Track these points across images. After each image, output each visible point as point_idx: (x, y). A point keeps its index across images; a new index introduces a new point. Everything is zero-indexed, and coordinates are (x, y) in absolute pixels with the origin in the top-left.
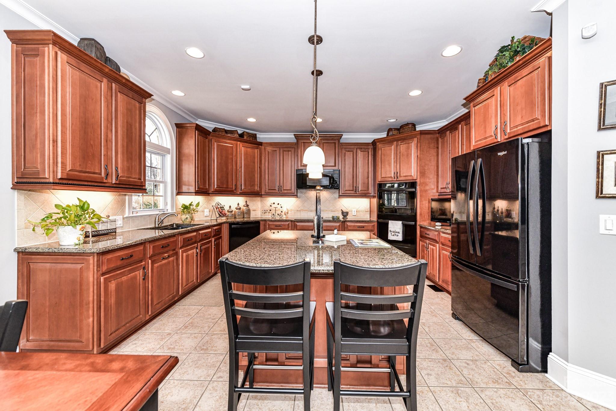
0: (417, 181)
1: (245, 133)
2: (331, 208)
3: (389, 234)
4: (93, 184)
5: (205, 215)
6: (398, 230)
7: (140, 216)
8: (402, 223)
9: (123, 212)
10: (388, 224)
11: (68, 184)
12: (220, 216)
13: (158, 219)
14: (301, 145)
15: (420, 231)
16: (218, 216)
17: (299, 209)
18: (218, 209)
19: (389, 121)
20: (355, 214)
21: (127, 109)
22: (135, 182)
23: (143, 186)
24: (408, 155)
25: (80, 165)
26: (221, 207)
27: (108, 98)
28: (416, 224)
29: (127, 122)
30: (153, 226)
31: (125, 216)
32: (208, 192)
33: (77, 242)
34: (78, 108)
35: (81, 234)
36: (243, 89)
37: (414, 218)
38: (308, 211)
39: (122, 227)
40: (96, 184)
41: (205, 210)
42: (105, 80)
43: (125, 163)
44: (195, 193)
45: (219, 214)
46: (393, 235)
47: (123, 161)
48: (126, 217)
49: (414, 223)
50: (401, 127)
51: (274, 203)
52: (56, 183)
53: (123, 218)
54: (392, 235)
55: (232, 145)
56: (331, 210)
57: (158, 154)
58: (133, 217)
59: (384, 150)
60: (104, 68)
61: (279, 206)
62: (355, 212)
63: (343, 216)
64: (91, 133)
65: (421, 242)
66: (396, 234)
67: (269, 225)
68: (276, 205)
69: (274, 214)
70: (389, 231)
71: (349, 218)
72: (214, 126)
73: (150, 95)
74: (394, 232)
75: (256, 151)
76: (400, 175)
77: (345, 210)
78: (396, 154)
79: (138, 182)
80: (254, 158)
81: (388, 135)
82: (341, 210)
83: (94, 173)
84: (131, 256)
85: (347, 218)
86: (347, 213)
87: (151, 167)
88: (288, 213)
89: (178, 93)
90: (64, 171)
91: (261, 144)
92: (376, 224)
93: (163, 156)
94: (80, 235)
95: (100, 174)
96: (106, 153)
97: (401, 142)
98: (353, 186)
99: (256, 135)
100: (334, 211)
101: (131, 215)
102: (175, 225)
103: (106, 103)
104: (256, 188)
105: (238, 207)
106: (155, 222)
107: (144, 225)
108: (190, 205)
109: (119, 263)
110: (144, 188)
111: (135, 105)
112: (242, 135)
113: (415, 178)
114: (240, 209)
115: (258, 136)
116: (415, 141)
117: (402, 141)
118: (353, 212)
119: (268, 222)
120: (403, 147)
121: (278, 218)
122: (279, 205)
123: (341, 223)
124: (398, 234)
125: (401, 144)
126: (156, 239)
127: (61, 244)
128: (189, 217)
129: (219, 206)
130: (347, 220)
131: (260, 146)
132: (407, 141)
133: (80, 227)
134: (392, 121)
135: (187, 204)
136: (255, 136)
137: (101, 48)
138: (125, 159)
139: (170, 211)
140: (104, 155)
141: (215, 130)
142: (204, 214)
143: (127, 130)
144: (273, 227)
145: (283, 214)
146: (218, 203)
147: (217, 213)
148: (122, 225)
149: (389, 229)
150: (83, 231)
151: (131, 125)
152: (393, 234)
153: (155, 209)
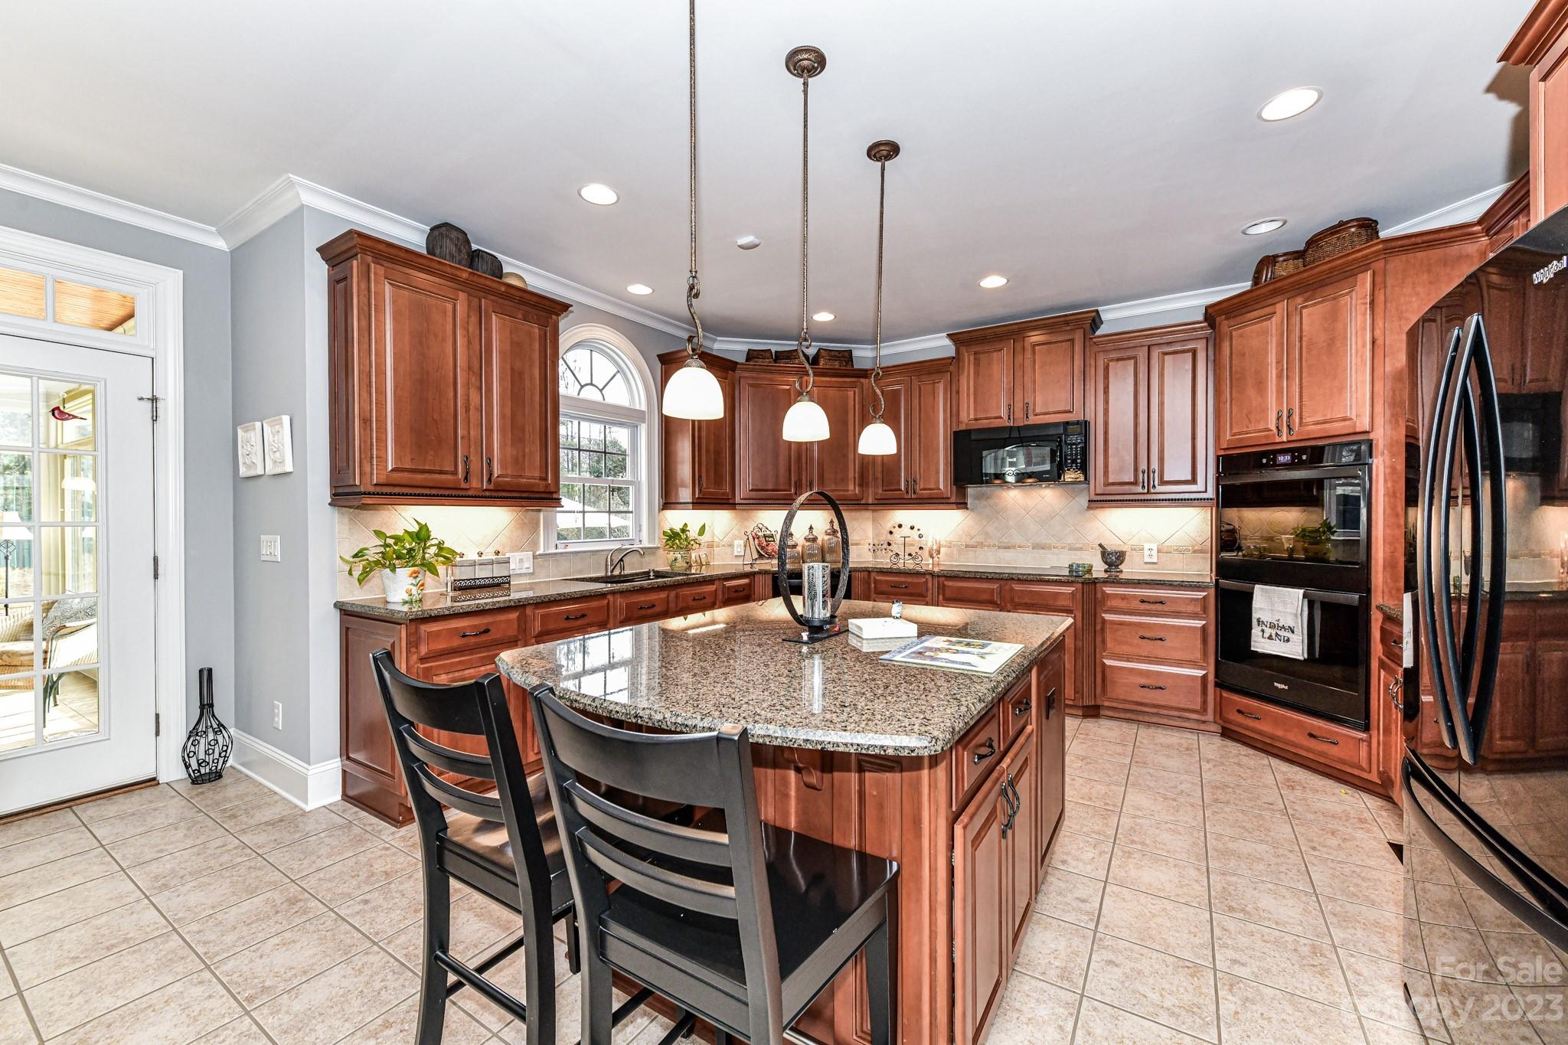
0: (1372, 436)
1: (823, 353)
2: (1070, 540)
3: (1256, 631)
4: (441, 492)
5: (736, 553)
6: (1289, 622)
7: (572, 553)
8: (1305, 596)
9: (534, 544)
10: (1249, 596)
11: (391, 494)
12: (761, 556)
13: (612, 560)
14: (969, 359)
15: (1382, 630)
16: (756, 556)
17: (972, 542)
18: (756, 540)
19: (1253, 231)
20: (1155, 560)
21: (513, 343)
22: (533, 485)
23: (552, 493)
24: (1334, 343)
25: (412, 459)
26: (765, 536)
27: (471, 329)
28: (1366, 603)
29: (512, 369)
30: (602, 574)
31: (538, 553)
32: (731, 501)
33: (407, 598)
34: (408, 357)
35: (412, 584)
36: (741, 247)
37: (1359, 577)
38: (999, 548)
39: (532, 574)
40: (447, 492)
41: (736, 542)
42: (462, 296)
43: (509, 449)
44: (693, 503)
45: (758, 552)
46: (1270, 638)
47: (503, 446)
48: (540, 555)
49: (1357, 596)
50: (1313, 242)
51: (900, 526)
52: (369, 494)
53: (535, 557)
54: (1267, 635)
55: (788, 387)
56: (1069, 544)
57: (621, 424)
58: (555, 554)
59: (1241, 336)
60: (458, 273)
61: (915, 534)
62: (1155, 553)
63: (1106, 563)
64: (434, 399)
65: (1383, 673)
66: (1282, 633)
67: (876, 581)
68: (906, 531)
69: (897, 555)
70: (1254, 622)
71: (1128, 570)
72: (745, 348)
73: (565, 307)
74: (1272, 626)
75: (851, 393)
76: (1301, 418)
77: (1112, 545)
78: (1286, 348)
79: (538, 485)
80: (846, 411)
81: (1256, 280)
82: (1100, 545)
83: (441, 472)
84: (487, 631)
85: (1121, 572)
86: (1121, 556)
87: (605, 453)
88: (938, 552)
89: (639, 290)
90: (381, 472)
91: (864, 374)
92: (1212, 591)
93: (634, 428)
94: (412, 587)
95: (455, 473)
96: (466, 433)
97: (1306, 300)
98: (1136, 470)
99: (850, 352)
100: (1081, 549)
101: (553, 551)
102: (652, 574)
103: (466, 339)
104: (851, 487)
105: (811, 536)
106: (607, 565)
107: (580, 572)
108: (683, 530)
109: (457, 642)
110: (555, 496)
111: (530, 334)
112: (815, 361)
113: (1364, 424)
114: (815, 540)
115: (855, 353)
116: (1364, 283)
117: (1308, 294)
118: (1147, 552)
119: (873, 575)
120: (1312, 315)
121: (910, 565)
122: (916, 529)
123: (1080, 585)
124: (1288, 634)
125: (1306, 307)
126: (547, 600)
127: (388, 600)
128: (679, 556)
129: (760, 534)
130: (1122, 576)
131: (862, 380)
132: (1329, 290)
133: (409, 572)
134: (1264, 228)
135: (677, 528)
136: (848, 356)
137: (460, 236)
138: (509, 442)
139: (646, 544)
140: (462, 438)
141: (751, 355)
142: (733, 552)
143: (513, 384)
144: (884, 588)
145: (925, 553)
146: (761, 526)
147: (753, 547)
148: (531, 571)
149: (1255, 616)
150: (416, 578)
151: (521, 374)
152: (1268, 631)
153: (612, 539)
